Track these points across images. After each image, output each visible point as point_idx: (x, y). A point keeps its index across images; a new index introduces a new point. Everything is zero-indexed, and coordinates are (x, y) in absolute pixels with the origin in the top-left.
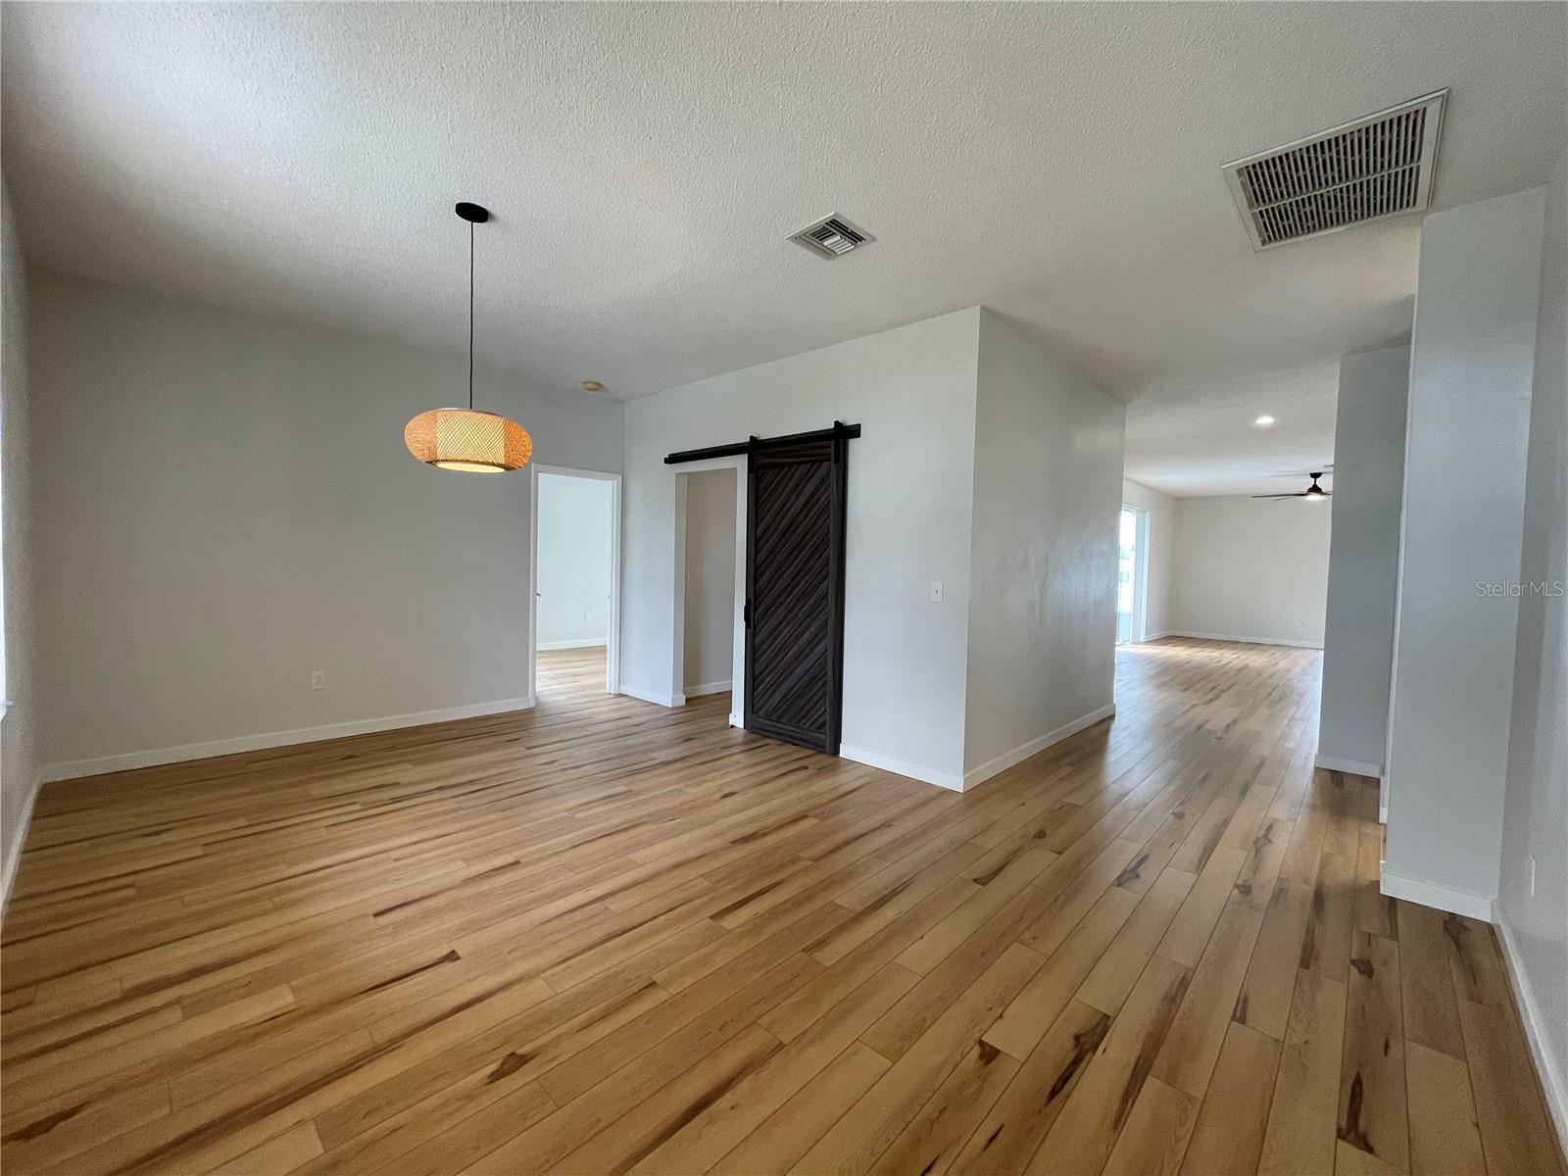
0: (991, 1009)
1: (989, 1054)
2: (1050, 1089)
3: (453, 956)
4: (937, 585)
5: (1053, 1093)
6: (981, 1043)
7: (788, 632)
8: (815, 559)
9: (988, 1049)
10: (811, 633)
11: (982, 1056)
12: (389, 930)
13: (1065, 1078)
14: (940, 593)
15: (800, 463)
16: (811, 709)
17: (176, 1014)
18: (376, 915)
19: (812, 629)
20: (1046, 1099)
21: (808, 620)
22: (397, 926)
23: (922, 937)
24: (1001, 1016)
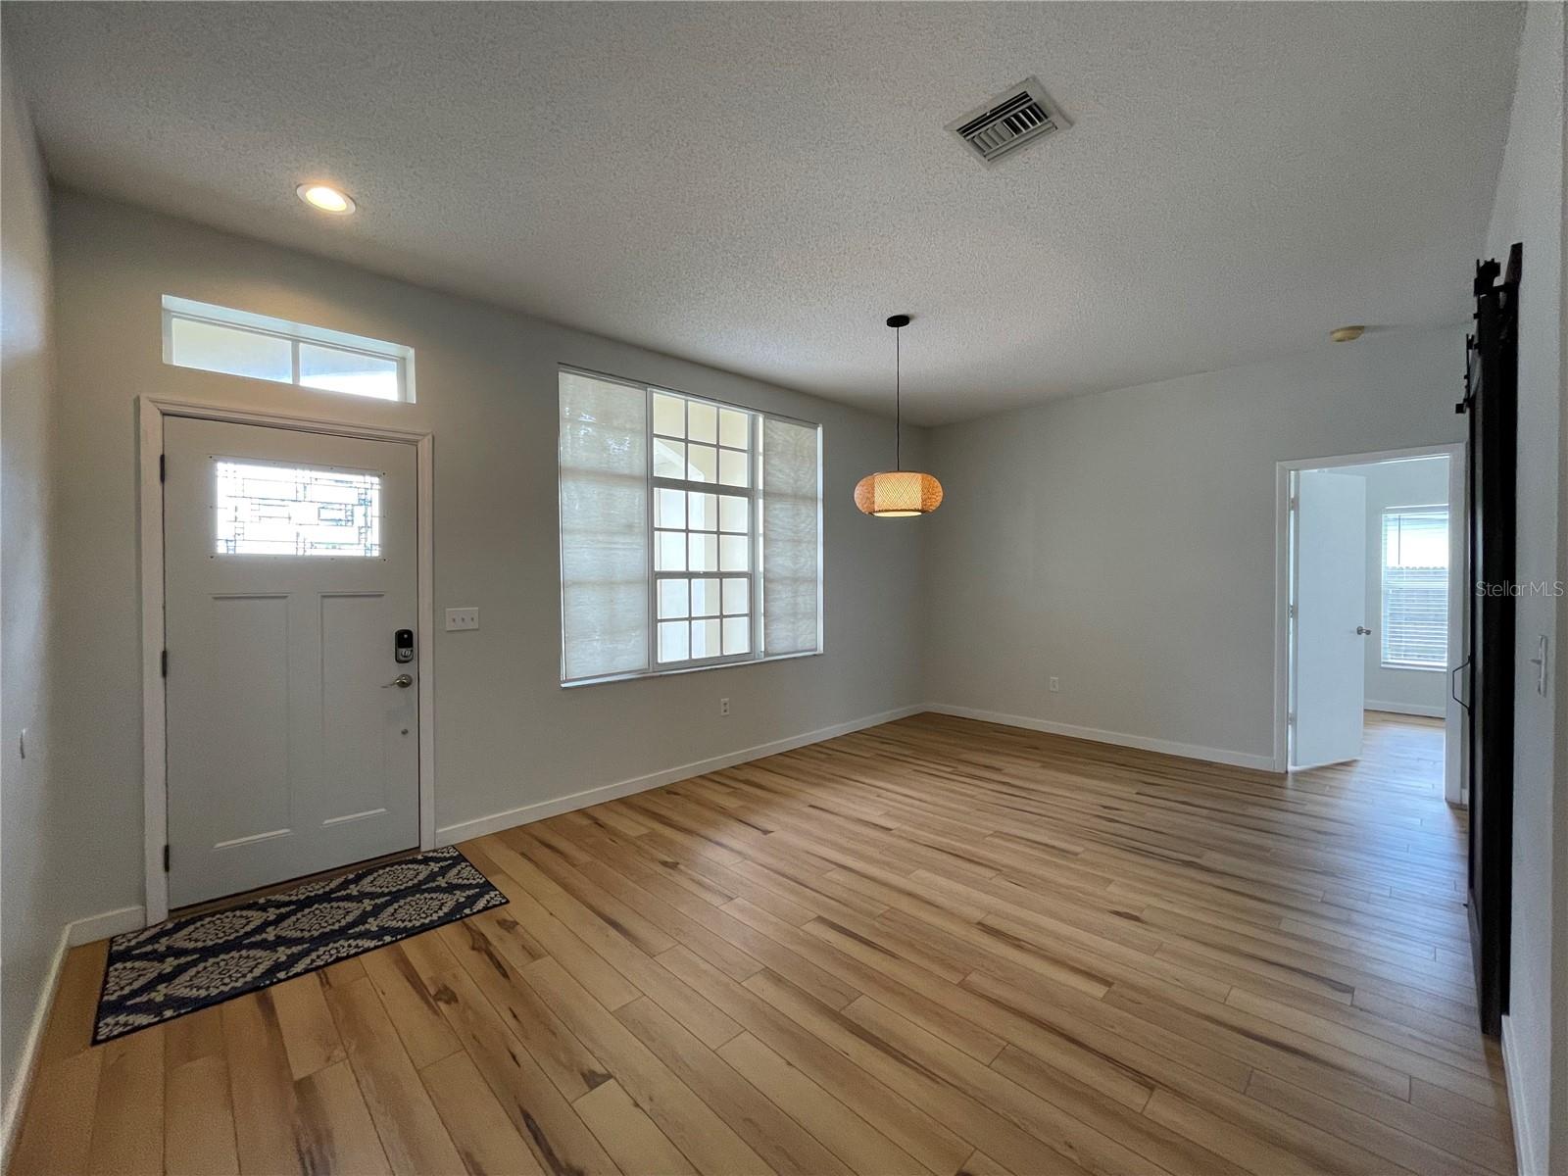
0: (651, 1099)
1: (592, 1080)
2: (534, 1117)
5: (527, 1117)
6: (609, 1076)
9: (599, 1080)
11: (593, 1073)
13: (537, 1136)
20: (526, 1107)
23: (789, 1064)
24: (637, 1105)
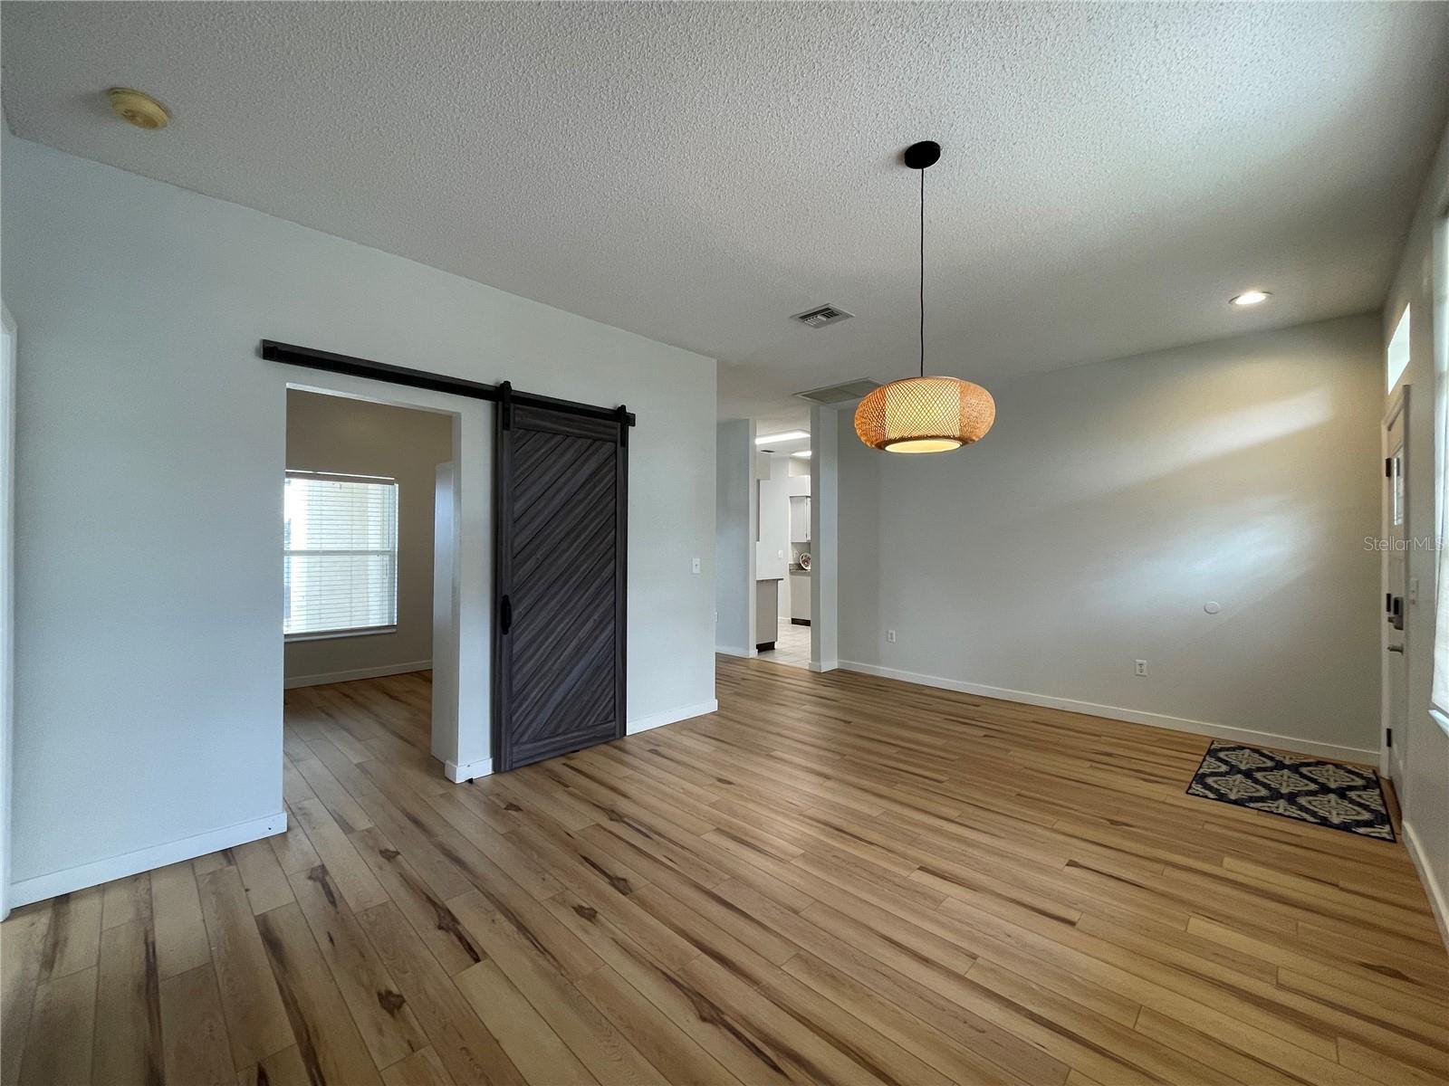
3: (1071, 864)
4: (696, 561)
7: (563, 629)
8: (598, 542)
10: (595, 620)
12: (1081, 906)
14: (698, 567)
15: (579, 437)
16: (597, 701)
17: (1284, 976)
18: (1072, 924)
19: (596, 617)
21: (590, 609)
22: (1071, 904)
